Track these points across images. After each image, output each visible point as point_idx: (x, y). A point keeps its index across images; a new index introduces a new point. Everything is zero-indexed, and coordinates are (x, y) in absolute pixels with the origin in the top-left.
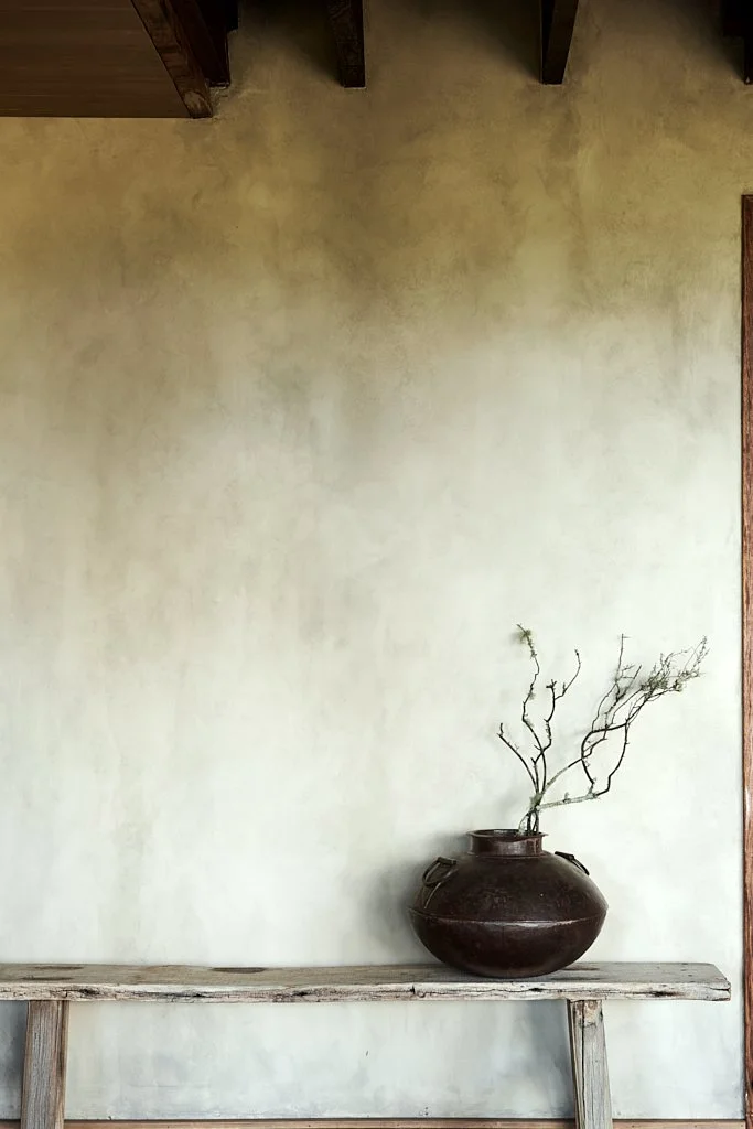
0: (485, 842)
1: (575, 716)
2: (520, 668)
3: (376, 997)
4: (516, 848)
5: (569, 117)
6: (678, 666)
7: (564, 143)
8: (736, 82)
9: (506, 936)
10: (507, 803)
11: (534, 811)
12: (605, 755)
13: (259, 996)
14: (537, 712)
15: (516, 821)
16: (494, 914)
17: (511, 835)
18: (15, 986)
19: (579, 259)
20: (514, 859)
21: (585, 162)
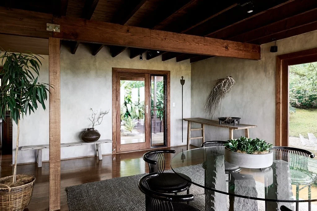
0: (88, 129)
1: (97, 116)
2: (91, 112)
3: (78, 145)
4: (92, 130)
5: (95, 59)
6: (107, 112)
7: (95, 61)
8: (112, 57)
9: (92, 138)
10: (89, 125)
11: (93, 126)
12: (100, 120)
13: (65, 146)
14: (93, 116)
15: (91, 127)
16: (90, 136)
17: (91, 129)
18: (37, 148)
19: (96, 73)
20: (92, 131)
21: (97, 63)
